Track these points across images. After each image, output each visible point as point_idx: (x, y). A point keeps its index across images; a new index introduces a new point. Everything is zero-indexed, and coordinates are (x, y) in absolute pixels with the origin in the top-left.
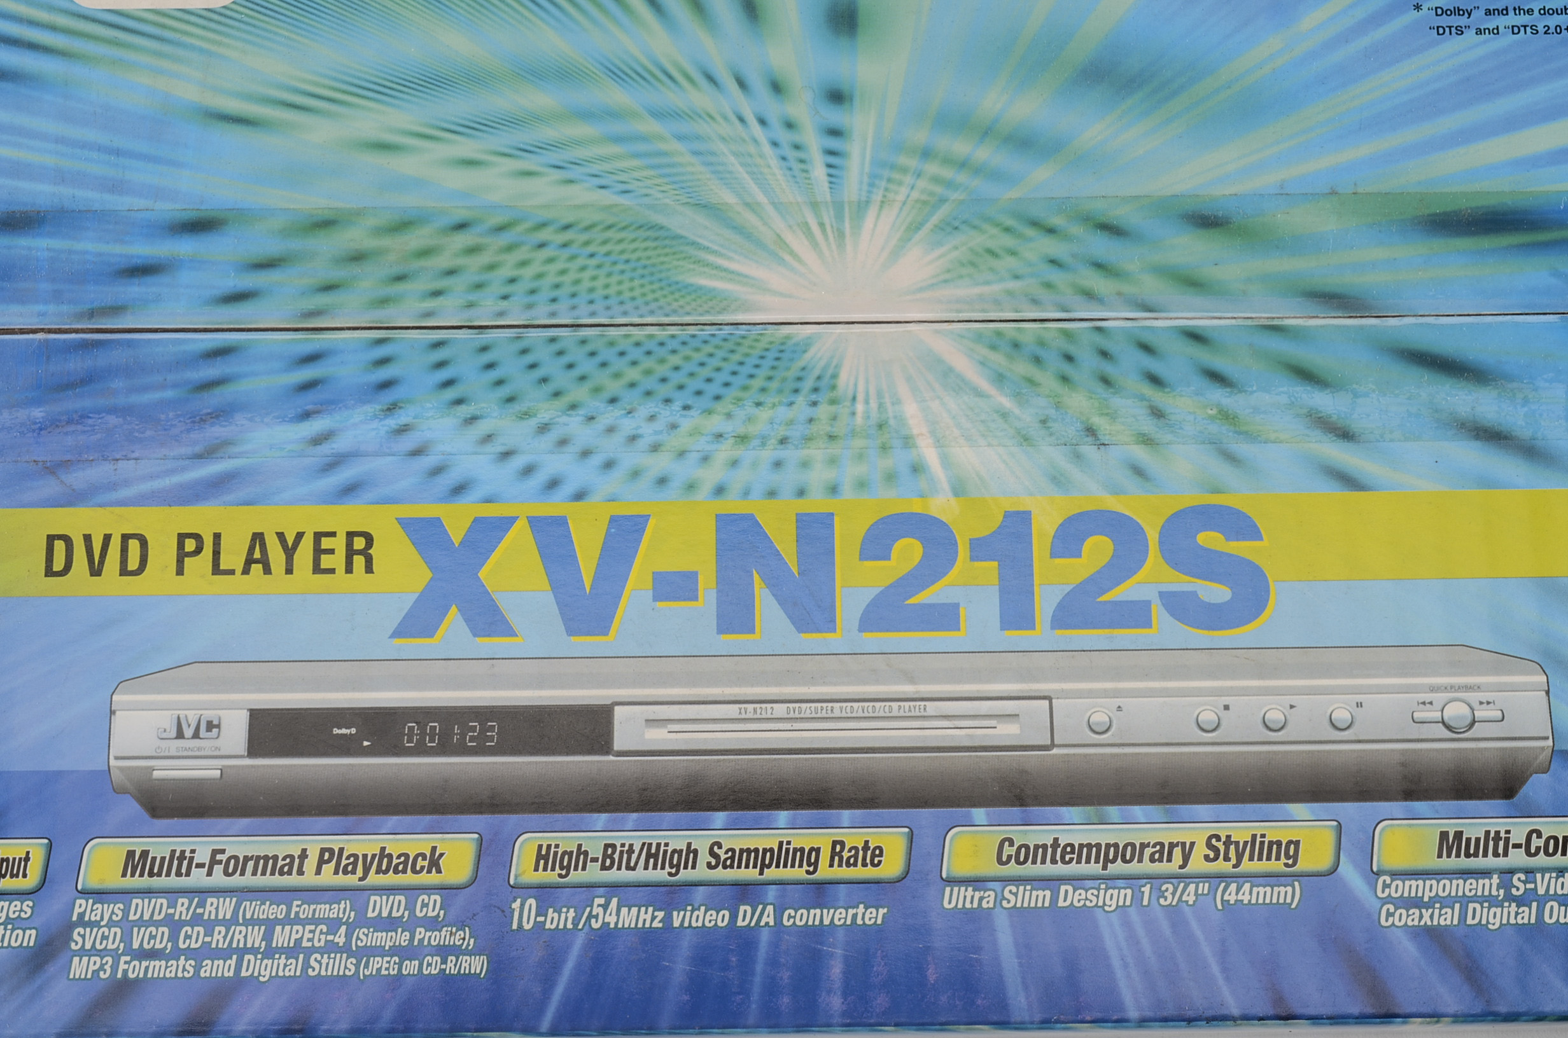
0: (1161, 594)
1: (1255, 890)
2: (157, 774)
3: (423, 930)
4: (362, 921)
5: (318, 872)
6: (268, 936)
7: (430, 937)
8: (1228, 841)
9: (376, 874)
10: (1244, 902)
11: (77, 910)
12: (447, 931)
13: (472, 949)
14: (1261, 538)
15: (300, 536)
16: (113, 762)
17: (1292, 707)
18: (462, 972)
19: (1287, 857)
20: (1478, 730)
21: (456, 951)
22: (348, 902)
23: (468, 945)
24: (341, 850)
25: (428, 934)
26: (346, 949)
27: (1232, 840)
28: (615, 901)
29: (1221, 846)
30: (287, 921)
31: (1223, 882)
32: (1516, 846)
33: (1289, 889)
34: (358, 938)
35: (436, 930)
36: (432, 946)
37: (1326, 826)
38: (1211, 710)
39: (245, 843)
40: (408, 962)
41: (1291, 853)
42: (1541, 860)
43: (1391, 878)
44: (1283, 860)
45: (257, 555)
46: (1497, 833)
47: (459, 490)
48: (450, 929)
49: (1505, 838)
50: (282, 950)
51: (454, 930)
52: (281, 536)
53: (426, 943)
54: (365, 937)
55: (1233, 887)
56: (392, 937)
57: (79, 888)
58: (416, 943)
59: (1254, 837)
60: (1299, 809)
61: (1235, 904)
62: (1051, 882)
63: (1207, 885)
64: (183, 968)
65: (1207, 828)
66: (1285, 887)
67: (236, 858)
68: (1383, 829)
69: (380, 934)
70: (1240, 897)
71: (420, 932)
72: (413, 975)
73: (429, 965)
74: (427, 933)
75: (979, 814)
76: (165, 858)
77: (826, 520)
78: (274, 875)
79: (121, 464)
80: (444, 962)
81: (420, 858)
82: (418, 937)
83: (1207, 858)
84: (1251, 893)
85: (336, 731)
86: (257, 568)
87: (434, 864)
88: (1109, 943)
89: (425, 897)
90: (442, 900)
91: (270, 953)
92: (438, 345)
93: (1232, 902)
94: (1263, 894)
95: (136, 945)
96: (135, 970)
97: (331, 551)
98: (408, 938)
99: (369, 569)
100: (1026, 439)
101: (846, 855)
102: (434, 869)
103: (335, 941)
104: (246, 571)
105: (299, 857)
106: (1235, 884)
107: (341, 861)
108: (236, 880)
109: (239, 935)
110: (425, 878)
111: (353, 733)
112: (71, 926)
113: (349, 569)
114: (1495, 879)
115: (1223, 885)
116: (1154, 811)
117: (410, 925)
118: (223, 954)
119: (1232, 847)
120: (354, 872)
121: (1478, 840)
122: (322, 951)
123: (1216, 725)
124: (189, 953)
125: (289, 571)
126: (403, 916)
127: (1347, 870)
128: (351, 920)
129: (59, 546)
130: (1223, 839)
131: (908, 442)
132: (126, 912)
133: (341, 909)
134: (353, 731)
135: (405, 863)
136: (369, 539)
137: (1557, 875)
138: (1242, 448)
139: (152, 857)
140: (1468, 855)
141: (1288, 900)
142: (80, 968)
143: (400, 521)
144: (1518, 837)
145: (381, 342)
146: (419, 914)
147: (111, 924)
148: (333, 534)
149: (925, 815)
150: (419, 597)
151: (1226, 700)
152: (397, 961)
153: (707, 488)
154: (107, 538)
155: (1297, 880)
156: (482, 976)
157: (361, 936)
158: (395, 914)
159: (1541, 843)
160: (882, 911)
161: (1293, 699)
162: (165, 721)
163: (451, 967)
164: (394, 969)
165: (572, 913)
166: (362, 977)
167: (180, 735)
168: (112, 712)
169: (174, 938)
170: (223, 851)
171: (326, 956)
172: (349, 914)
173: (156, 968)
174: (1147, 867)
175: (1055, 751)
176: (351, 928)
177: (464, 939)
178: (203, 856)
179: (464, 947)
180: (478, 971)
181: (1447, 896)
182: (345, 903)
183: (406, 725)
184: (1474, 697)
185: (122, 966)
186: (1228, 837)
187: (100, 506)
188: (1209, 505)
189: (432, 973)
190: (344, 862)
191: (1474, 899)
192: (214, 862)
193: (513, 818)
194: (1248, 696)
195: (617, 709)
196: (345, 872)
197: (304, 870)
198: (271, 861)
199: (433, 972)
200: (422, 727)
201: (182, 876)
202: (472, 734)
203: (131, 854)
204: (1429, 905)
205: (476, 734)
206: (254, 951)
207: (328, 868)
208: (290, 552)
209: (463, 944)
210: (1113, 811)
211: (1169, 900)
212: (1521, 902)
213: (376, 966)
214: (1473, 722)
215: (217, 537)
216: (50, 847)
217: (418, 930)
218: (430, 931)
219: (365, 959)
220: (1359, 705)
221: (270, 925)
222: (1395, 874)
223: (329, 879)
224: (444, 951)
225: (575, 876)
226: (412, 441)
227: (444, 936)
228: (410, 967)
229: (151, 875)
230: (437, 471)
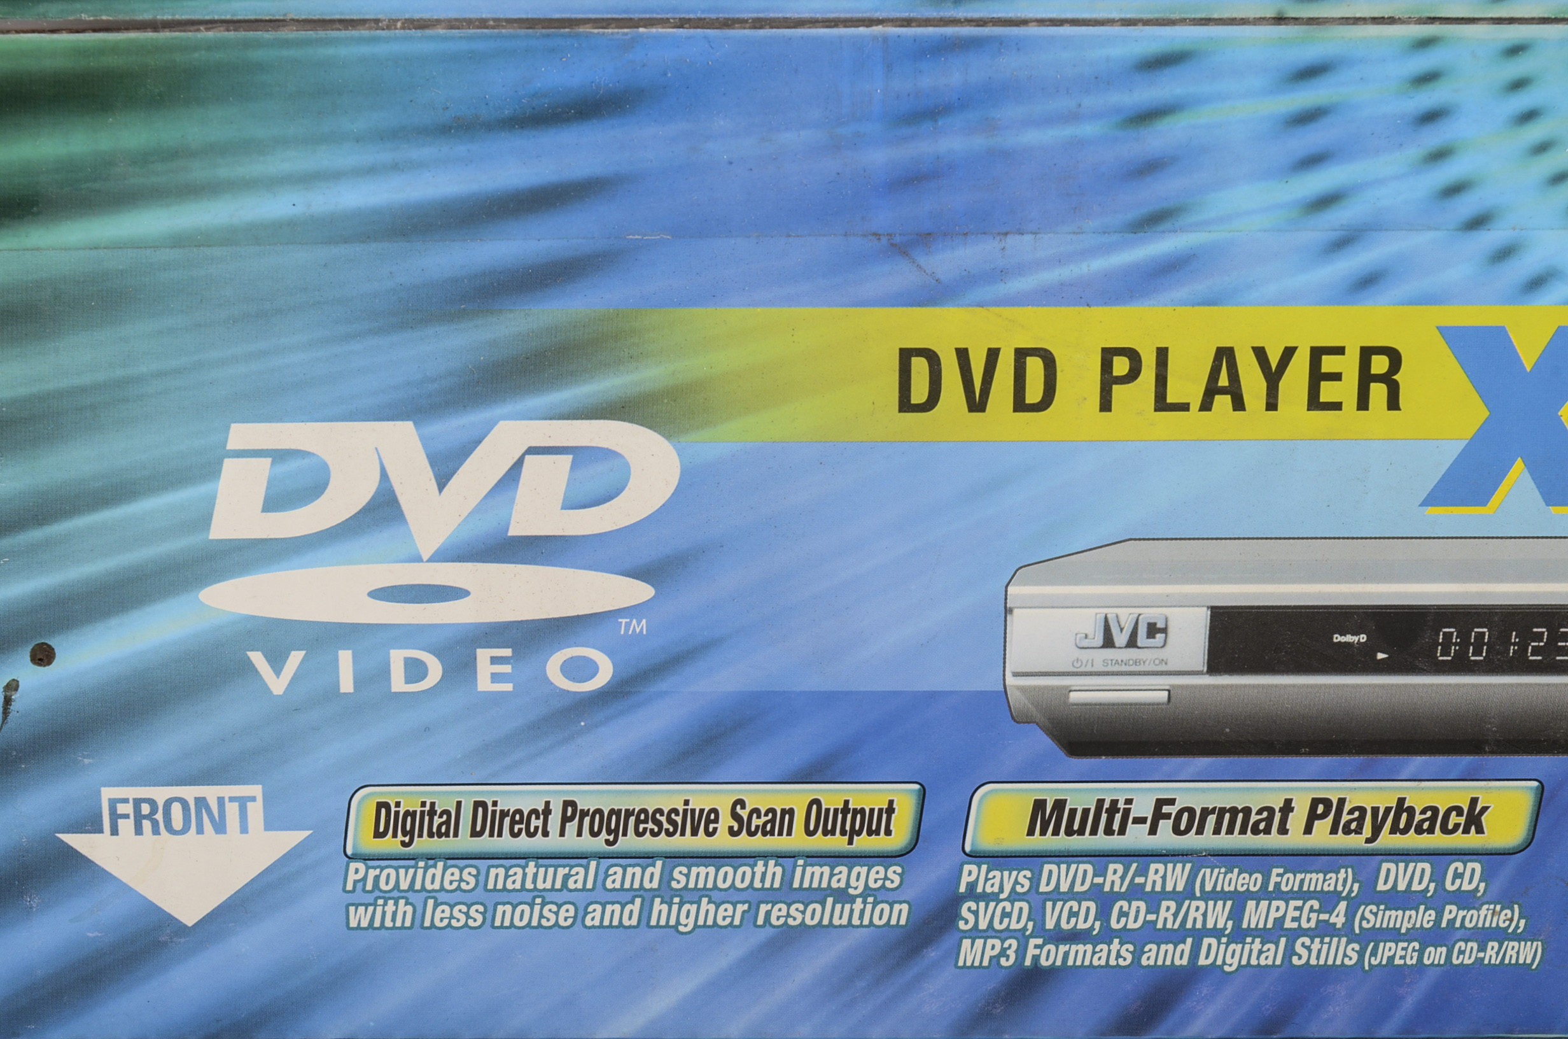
2: (1074, 697)
3: (1454, 908)
4: (1369, 895)
5: (1308, 830)
6: (1237, 914)
7: (1464, 918)
9: (1390, 833)
11: (965, 879)
12: (1488, 909)
13: (1521, 933)
15: (1289, 353)
16: (1010, 680)
18: (1507, 961)
21: (1501, 935)
22: (1350, 870)
23: (1517, 927)
24: (1342, 802)
25: (1462, 913)
26: (1347, 931)
30: (1263, 894)
34: (1363, 918)
35: (1474, 908)
36: (1466, 928)
39: (1203, 790)
40: (1432, 949)
45: (1223, 381)
47: (1536, 284)
48: (1492, 907)
50: (1255, 933)
51: (1498, 907)
52: (1260, 353)
53: (1458, 925)
54: (1371, 917)
56: (1410, 917)
57: (968, 849)
58: (1444, 925)
64: (1119, 954)
67: (1191, 811)
69: (1393, 913)
71: (1450, 911)
72: (1439, 965)
73: (1461, 952)
74: (1460, 912)
76: (1089, 810)
78: (1245, 833)
79: (1011, 240)
80: (1483, 948)
81: (1454, 813)
82: (1447, 916)
85: (1338, 638)
86: (1223, 402)
87: (1474, 820)
89: (1460, 865)
90: (1482, 867)
91: (1239, 935)
92: (1515, 50)
95: (1050, 924)
96: (1051, 956)
97: (1336, 377)
98: (1433, 918)
99: (1393, 403)
102: (1473, 828)
103: (1331, 921)
104: (1206, 406)
105: (1281, 810)
107: (1341, 817)
108: (1191, 840)
109: (1195, 911)
110: (1459, 840)
111: (1362, 641)
112: (959, 900)
113: (1363, 403)
117: (1439, 900)
118: (1176, 937)
120: (1359, 831)
122: (1311, 934)
124: (1125, 935)
125: (1272, 405)
126: (1427, 890)
128: (1353, 895)
129: (920, 366)
132: (1035, 881)
133: (1342, 880)
134: (1363, 638)
135: (1433, 820)
136: (1395, 358)
139: (1071, 810)
142: (971, 953)
143: (1443, 330)
145: (1424, 44)
146: (1449, 887)
147: (1014, 897)
148: (1340, 351)
150: (1467, 445)
152: (1417, 947)
154: (993, 355)
156: (1534, 967)
157: (1367, 915)
158: (1416, 887)
162: (1088, 623)
163: (1491, 954)
164: (1412, 958)
166: (1367, 968)
167: (1108, 642)
168: (1008, 611)
169: (1103, 914)
170: (1172, 802)
171: (1317, 940)
172: (1352, 886)
173: (1079, 954)
176: (1353, 905)
177: (1511, 920)
178: (1143, 807)
179: (1510, 931)
180: (1528, 961)
182: (1346, 872)
183: (1441, 631)
185: (1031, 951)
187: (980, 305)
189: (1465, 962)
190: (1345, 818)
192: (1158, 815)
196: (1347, 831)
197: (1288, 827)
198: (1241, 815)
199: (1467, 962)
200: (1464, 635)
201: (1113, 834)
202: (1536, 644)
203: (1039, 805)
205: (1542, 644)
206: (1217, 933)
207: (1322, 826)
208: (1273, 378)
209: (1509, 926)
213: (1387, 954)
215: (1162, 355)
216: (923, 795)
217: (1448, 908)
218: (1464, 909)
219: (1372, 944)
221: (1239, 900)
223: (1322, 836)
224: (1482, 936)
226: (1467, 206)
227: (1483, 916)
228: (1435, 955)
229: (1069, 832)
230: (1504, 254)
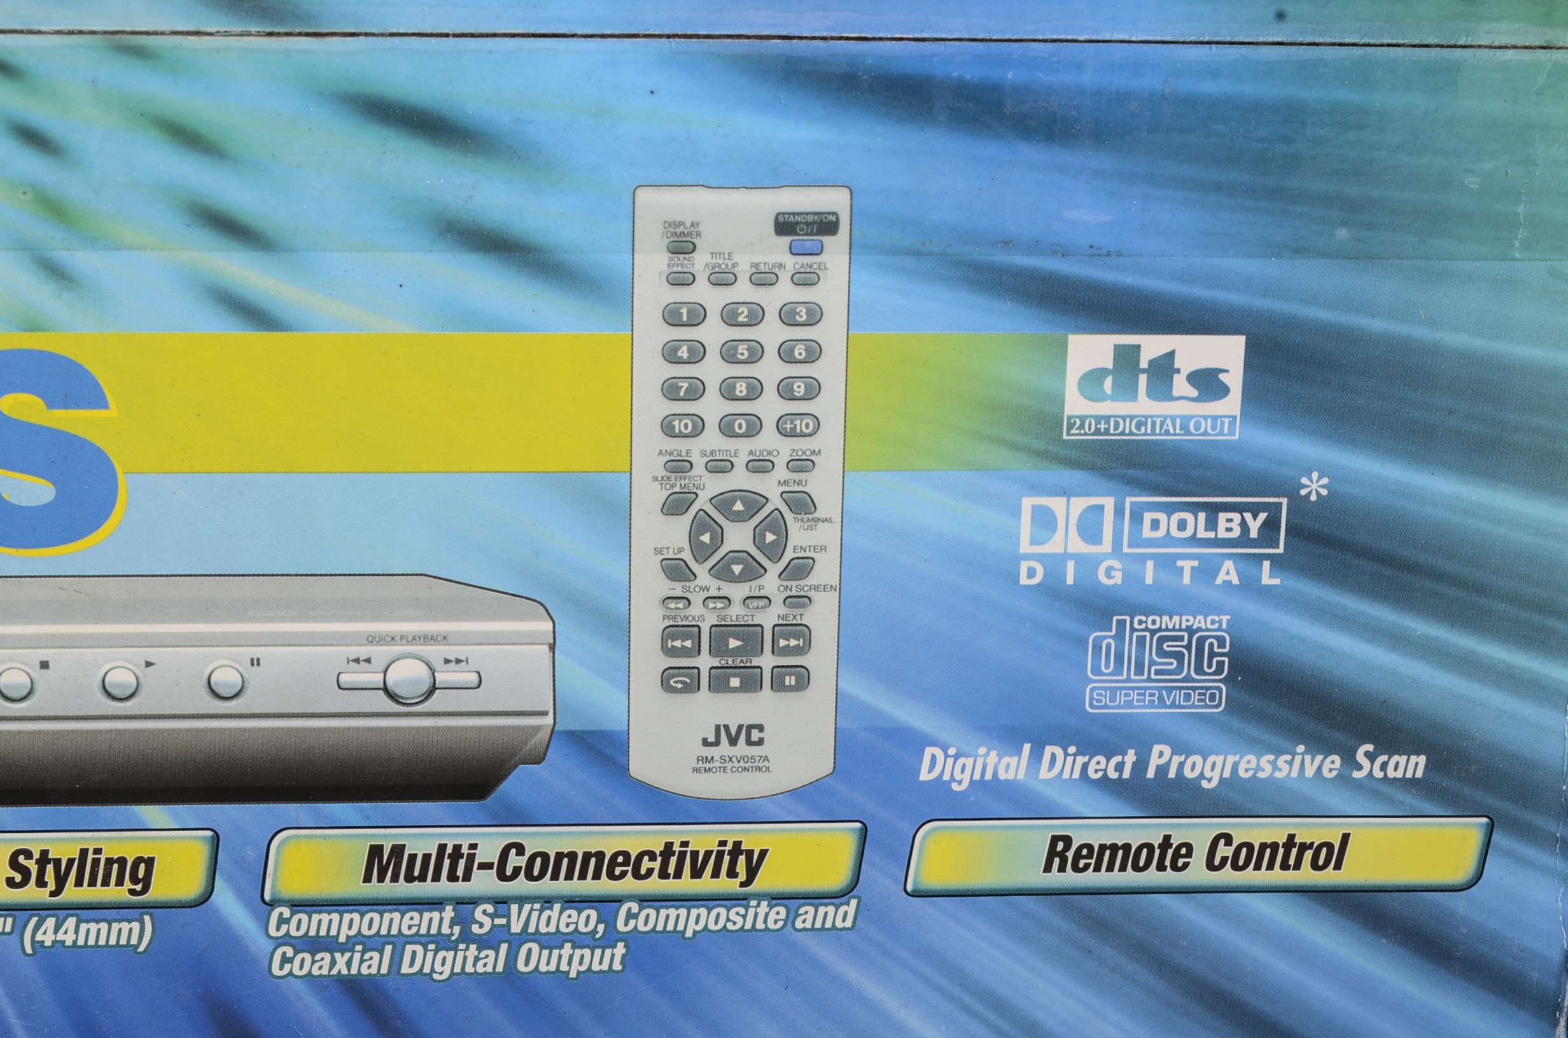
1: (83, 927)
8: (44, 859)
10: (66, 944)
14: (105, 406)
17: (148, 664)
19: (134, 879)
20: (436, 702)
27: (50, 856)
29: (32, 866)
31: (35, 915)
32: (483, 866)
33: (136, 926)
37: (195, 838)
38: (19, 669)
41: (141, 875)
42: (520, 885)
43: (291, 910)
44: (128, 884)
46: (457, 848)
49: (468, 854)
55: (50, 922)
59: (84, 853)
61: (52, 947)
63: (10, 920)
65: (11, 840)
66: (130, 923)
68: (283, 842)
70: (60, 936)
83: (10, 882)
84: (77, 932)
93: (48, 943)
94: (95, 933)
106: (54, 919)
114: (449, 912)
115: (34, 920)
119: (50, 868)
121: (427, 857)
123: (27, 691)
127: (225, 899)
130: (36, 856)
137: (541, 906)
138: (81, 260)
140: (410, 878)
141: (134, 941)
144: (488, 852)
151: (44, 654)
155: (147, 914)
159: (522, 861)
161: (153, 654)
181: (374, 936)
184: (436, 652)
186: (44, 853)
188: (19, 350)
191: (416, 939)
194: (78, 647)
204: (347, 947)
212: (485, 943)
214: (433, 689)
220: (255, 662)
222: (297, 905)
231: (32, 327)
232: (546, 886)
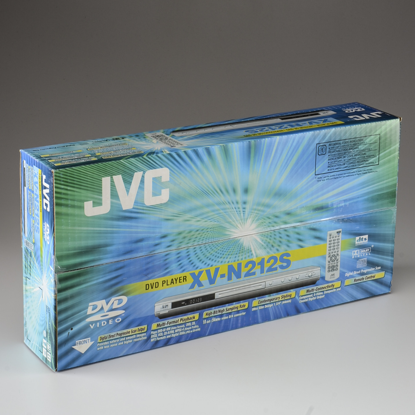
0: (279, 266)
2: (161, 313)
4: (186, 327)
5: (180, 322)
6: (175, 331)
8: (284, 296)
9: (187, 321)
11: (151, 333)
14: (291, 256)
15: (177, 278)
16: (155, 313)
17: (292, 277)
20: (312, 276)
21: (197, 328)
24: (183, 318)
26: (184, 331)
28: (215, 318)
29: (283, 297)
30: (177, 329)
33: (290, 300)
37: (294, 292)
39: (171, 320)
42: (317, 291)
44: (290, 297)
45: (172, 282)
46: (313, 289)
47: (197, 268)
50: (176, 333)
52: (175, 279)
54: (186, 329)
56: (189, 328)
57: (152, 330)
59: (287, 295)
60: (292, 290)
61: (284, 303)
62: (264, 305)
63: (281, 302)
64: (165, 337)
65: (282, 295)
68: (301, 291)
71: (193, 327)
73: (194, 331)
75: (256, 298)
76: (162, 324)
77: (241, 263)
78: (175, 323)
79: (155, 273)
81: (192, 317)
83: (281, 298)
84: (286, 302)
85: (182, 303)
86: (172, 284)
87: (194, 318)
88: (270, 311)
89: (193, 322)
90: (195, 322)
91: (175, 333)
92: (195, 248)
95: (159, 336)
96: (159, 339)
97: (181, 279)
98: (191, 328)
99: (186, 281)
100: (265, 248)
101: (241, 306)
104: (171, 284)
105: (178, 320)
108: (171, 325)
109: (171, 332)
110: (193, 320)
112: (151, 335)
113: (183, 281)
114: (312, 294)
115: (283, 301)
116: (276, 294)
118: (169, 335)
120: (184, 321)
121: (311, 290)
122: (181, 332)
123: (284, 281)
124: (165, 335)
125: (176, 283)
126: (190, 325)
127: (296, 297)
129: (147, 286)
131: (251, 251)
132: (157, 332)
133: (183, 326)
134: (184, 303)
136: (186, 277)
137: (319, 293)
138: (290, 245)
139: (160, 324)
140: (309, 292)
141: (290, 302)
142: (152, 340)
143: (190, 274)
144: (315, 289)
145: (188, 249)
146: (192, 325)
147: (156, 334)
148: (181, 277)
149: (251, 299)
150: (192, 283)
151: (285, 278)
153: (227, 262)
154: (153, 283)
159: (317, 289)
160: (245, 313)
162: (161, 306)
163: (196, 330)
164: (189, 332)
165: (210, 321)
166: (186, 334)
167: (163, 308)
168: (155, 307)
169: (163, 334)
170: (168, 322)
173: (161, 338)
174: (275, 301)
175: (265, 288)
176: (184, 328)
177: (198, 326)
178: (166, 323)
180: (199, 330)
181: (307, 298)
183: (191, 301)
184: (312, 272)
185: (157, 339)
187: (152, 279)
188: (285, 253)
191: (310, 297)
192: (168, 323)
193: (203, 310)
194: (287, 277)
195: (216, 294)
201: (164, 326)
202: (198, 300)
203: (158, 324)
204: (305, 299)
206: (173, 333)
207: (181, 321)
208: (176, 281)
210: (271, 295)
211: (277, 304)
212: (315, 297)
213: (187, 332)
214: (312, 275)
215: (167, 280)
216: (148, 326)
220: (300, 276)
221: (175, 330)
222: (302, 296)
223: (182, 322)
224: (195, 329)
225: (210, 316)
226: (191, 262)
227: (195, 327)
228: (191, 331)
229: (160, 326)
230: (194, 266)
231: (286, 251)
232: (319, 291)
